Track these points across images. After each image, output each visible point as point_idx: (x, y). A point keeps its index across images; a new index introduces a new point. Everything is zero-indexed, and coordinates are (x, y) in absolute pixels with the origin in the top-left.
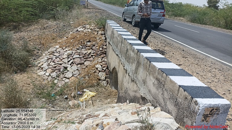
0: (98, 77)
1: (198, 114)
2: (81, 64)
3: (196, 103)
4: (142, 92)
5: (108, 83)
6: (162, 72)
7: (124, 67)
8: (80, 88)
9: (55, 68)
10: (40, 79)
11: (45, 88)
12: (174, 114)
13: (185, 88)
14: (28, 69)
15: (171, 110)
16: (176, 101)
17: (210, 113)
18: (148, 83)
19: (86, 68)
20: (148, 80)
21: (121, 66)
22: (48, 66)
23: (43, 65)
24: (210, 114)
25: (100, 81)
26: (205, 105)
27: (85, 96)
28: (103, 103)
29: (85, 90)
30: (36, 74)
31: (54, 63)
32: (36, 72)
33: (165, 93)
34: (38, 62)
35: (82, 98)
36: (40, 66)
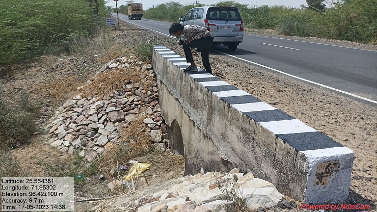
0: (150, 139)
1: (308, 174)
2: (120, 120)
3: (304, 158)
4: (223, 153)
5: (167, 146)
6: (248, 117)
7: (190, 117)
8: (124, 160)
9: (77, 133)
10: (55, 153)
11: (66, 166)
12: (274, 180)
13: (286, 138)
14: (34, 139)
15: (269, 174)
16: (275, 159)
17: (326, 170)
18: (230, 136)
19: (129, 126)
20: (229, 132)
21: (185, 116)
22: (66, 130)
23: (57, 129)
24: (326, 172)
25: (154, 144)
26: (317, 160)
27: (133, 172)
28: (162, 179)
29: (131, 162)
30: (48, 145)
31: (75, 125)
32: (47, 143)
33: (257, 149)
34: (49, 125)
35: (129, 176)
36: (53, 132)
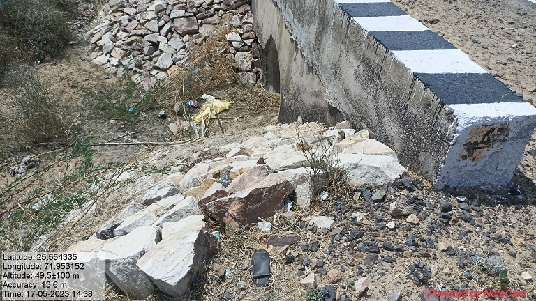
0: (234, 65)
1: (452, 143)
2: (191, 33)
3: (451, 116)
4: (332, 97)
5: (258, 78)
6: (377, 40)
7: (291, 34)
8: (194, 92)
9: (129, 47)
10: (98, 73)
11: (113, 95)
12: (397, 145)
13: (429, 81)
14: (69, 51)
15: (392, 135)
16: (404, 114)
17: (483, 139)
18: (343, 69)
19: (204, 43)
20: (343, 65)
21: (285, 32)
22: (114, 41)
23: (100, 39)
24: (483, 142)
25: (240, 74)
26: (472, 121)
27: (206, 111)
28: (246, 125)
29: (204, 96)
30: (89, 61)
31: (125, 34)
32: (87, 58)
33: (382, 94)
34: (89, 32)
35: (199, 116)
36: (95, 43)
